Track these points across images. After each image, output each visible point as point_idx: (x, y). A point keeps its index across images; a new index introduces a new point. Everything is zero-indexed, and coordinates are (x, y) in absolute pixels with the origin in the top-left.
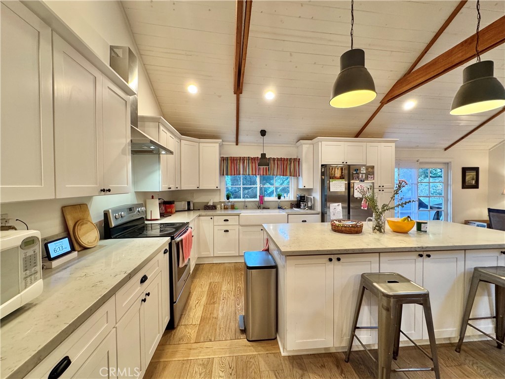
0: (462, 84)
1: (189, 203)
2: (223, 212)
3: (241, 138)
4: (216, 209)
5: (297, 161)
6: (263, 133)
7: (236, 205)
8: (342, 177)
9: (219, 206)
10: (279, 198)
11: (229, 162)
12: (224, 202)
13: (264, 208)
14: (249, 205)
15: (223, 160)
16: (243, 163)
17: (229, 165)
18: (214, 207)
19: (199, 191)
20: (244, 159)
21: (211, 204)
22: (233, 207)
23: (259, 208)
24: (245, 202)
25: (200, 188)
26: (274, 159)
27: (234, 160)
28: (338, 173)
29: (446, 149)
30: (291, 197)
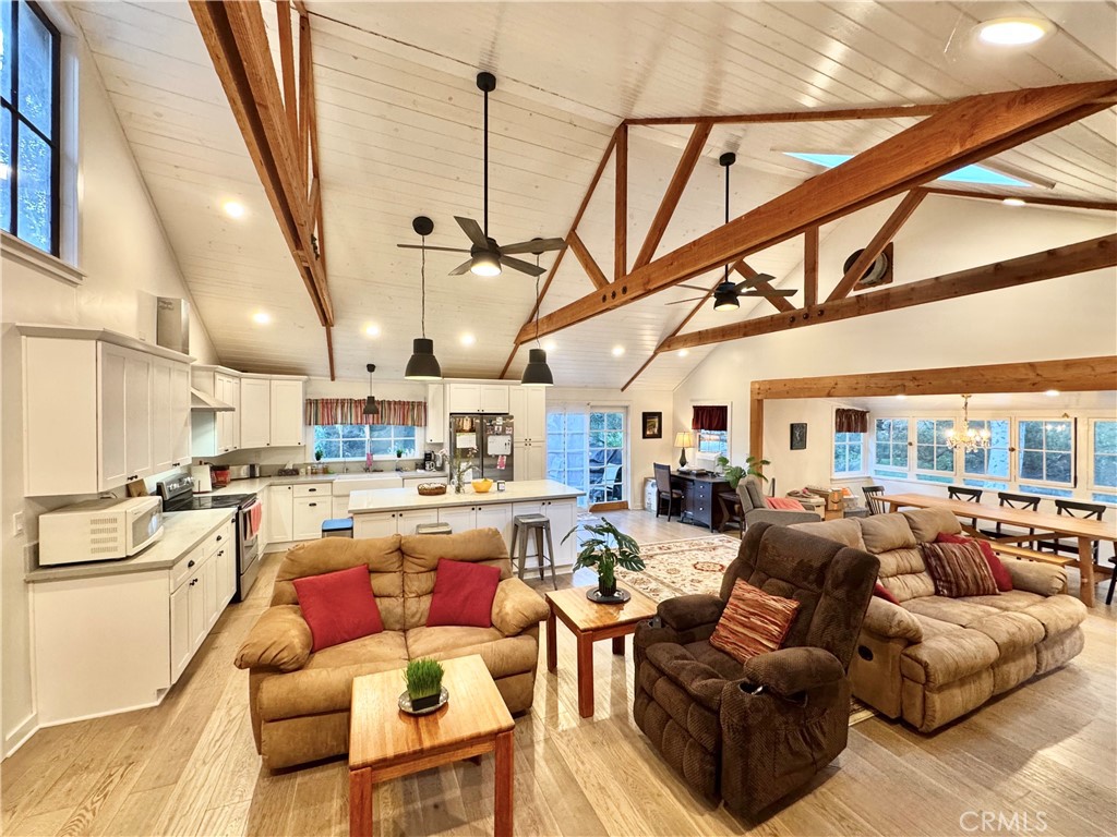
0: (528, 362)
1: (252, 467)
2: (310, 479)
3: (337, 373)
4: (298, 474)
5: (422, 406)
6: (371, 368)
7: (331, 468)
8: (472, 430)
9: (302, 471)
10: (399, 455)
11: (320, 406)
12: (311, 464)
13: (375, 471)
14: (352, 467)
15: (309, 403)
16: (343, 407)
17: (318, 410)
18: (295, 472)
19: (270, 449)
20: (343, 401)
21: (290, 467)
22: (326, 471)
23: (367, 470)
24: (345, 462)
25: (272, 445)
26: (389, 403)
27: (328, 404)
28: (467, 425)
30: (417, 454)
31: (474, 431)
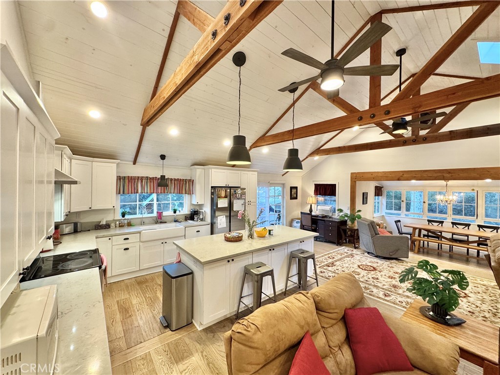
1: (76, 224)
2: (118, 231)
3: (139, 159)
4: (110, 227)
5: (191, 182)
6: (163, 157)
7: (133, 222)
8: (226, 197)
9: (113, 225)
10: (175, 212)
11: (127, 181)
12: (120, 220)
13: (161, 223)
14: (146, 221)
15: (119, 178)
16: (142, 182)
17: (126, 184)
18: (107, 226)
19: (91, 211)
20: (142, 178)
21: (104, 223)
22: (130, 225)
23: (156, 223)
24: (142, 218)
25: (92, 208)
26: (171, 179)
27: (132, 180)
28: (223, 194)
29: (283, 175)
30: (186, 210)
31: (227, 197)
